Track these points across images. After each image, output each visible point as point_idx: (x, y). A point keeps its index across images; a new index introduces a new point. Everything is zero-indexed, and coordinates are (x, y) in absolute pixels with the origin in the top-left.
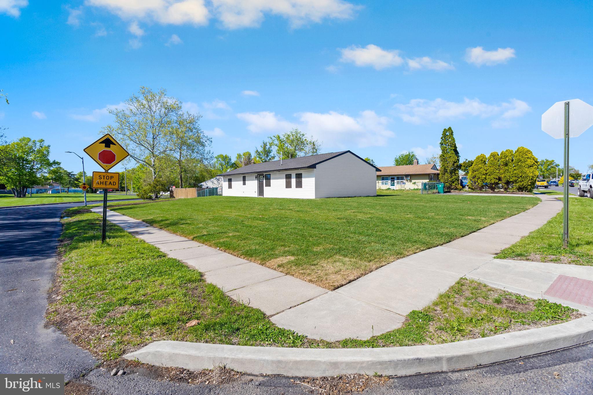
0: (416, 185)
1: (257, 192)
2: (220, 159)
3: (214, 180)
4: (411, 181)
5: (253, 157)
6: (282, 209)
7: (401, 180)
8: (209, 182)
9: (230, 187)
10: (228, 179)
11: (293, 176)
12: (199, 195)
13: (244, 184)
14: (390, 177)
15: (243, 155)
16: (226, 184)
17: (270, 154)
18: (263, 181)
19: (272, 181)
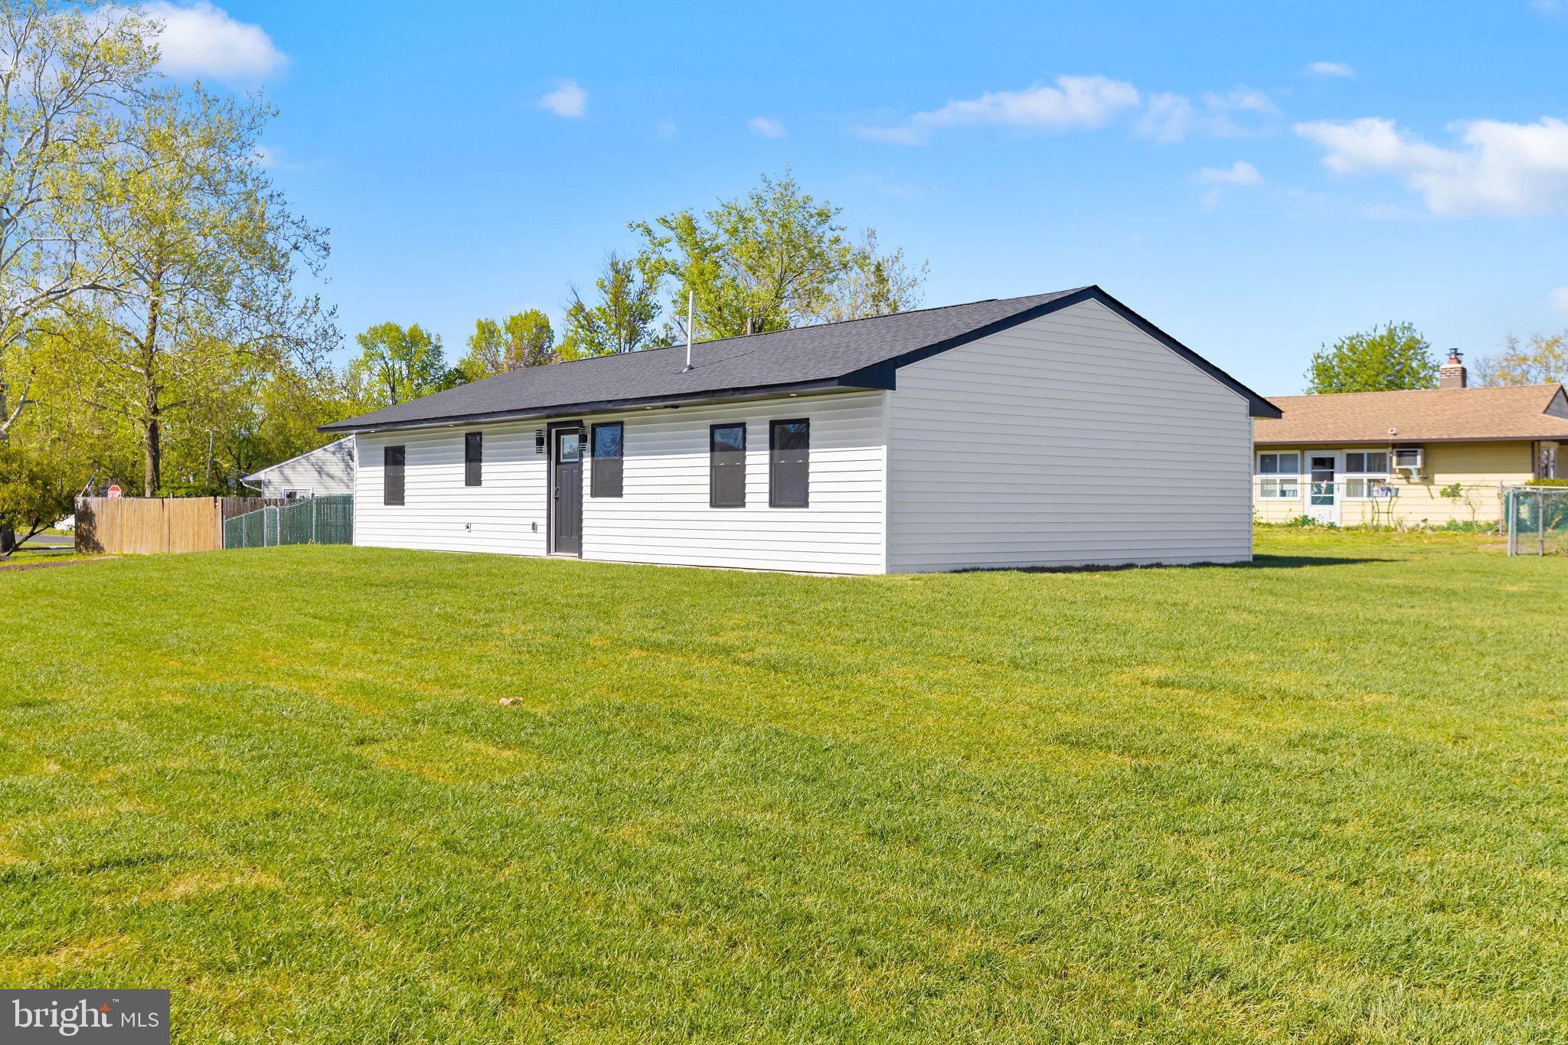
0: (1460, 501)
1: (542, 529)
2: (382, 348)
3: (329, 456)
4: (1426, 478)
5: (558, 341)
6: (670, 648)
7: (1369, 470)
8: (299, 468)
9: (395, 494)
10: (387, 450)
11: (758, 433)
12: (233, 539)
13: (473, 478)
14: (1310, 455)
15: (508, 329)
16: (370, 480)
17: (651, 326)
18: (580, 464)
19: (632, 466)
